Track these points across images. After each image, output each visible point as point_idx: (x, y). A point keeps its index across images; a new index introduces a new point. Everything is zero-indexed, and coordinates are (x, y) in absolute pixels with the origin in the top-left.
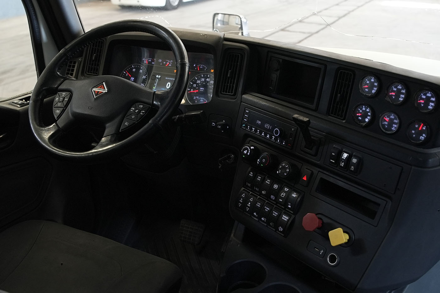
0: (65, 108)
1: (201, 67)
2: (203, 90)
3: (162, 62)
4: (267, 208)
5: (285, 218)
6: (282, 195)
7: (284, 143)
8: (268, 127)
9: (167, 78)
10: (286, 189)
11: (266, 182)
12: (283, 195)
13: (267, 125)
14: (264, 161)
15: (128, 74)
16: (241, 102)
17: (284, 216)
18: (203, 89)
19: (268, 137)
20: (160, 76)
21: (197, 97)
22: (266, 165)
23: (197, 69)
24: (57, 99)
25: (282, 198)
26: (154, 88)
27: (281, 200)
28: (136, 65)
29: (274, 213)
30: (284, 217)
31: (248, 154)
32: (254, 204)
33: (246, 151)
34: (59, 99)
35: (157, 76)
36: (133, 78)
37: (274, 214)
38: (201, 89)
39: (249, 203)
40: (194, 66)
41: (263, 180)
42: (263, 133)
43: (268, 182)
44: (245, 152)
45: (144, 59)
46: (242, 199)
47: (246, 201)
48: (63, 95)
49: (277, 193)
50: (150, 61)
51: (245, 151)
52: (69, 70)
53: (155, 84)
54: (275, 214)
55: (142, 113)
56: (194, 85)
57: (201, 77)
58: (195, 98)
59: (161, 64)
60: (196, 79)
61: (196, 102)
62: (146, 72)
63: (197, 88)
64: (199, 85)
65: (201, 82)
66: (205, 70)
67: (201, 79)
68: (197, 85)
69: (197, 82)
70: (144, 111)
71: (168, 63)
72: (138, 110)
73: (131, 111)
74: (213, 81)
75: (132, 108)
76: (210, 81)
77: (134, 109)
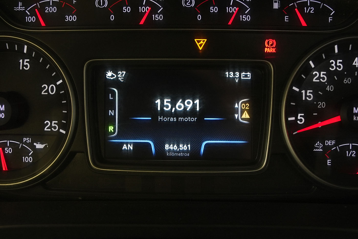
1: (306, 11)
21: (329, 143)
23: (294, 18)
26: (111, 128)
35: (109, 75)
40: (276, 6)
45: (20, 8)
50: (54, 10)
53: (111, 112)
56: (303, 92)
57: (331, 55)
58: (319, 147)
59: (112, 18)
60: (313, 66)
61: (329, 162)
62: (54, 68)
63: (322, 105)
64: (328, 89)
65: (330, 74)
66: (330, 19)
67: (330, 65)
68: (320, 93)
69: (315, 79)
71: (147, 9)
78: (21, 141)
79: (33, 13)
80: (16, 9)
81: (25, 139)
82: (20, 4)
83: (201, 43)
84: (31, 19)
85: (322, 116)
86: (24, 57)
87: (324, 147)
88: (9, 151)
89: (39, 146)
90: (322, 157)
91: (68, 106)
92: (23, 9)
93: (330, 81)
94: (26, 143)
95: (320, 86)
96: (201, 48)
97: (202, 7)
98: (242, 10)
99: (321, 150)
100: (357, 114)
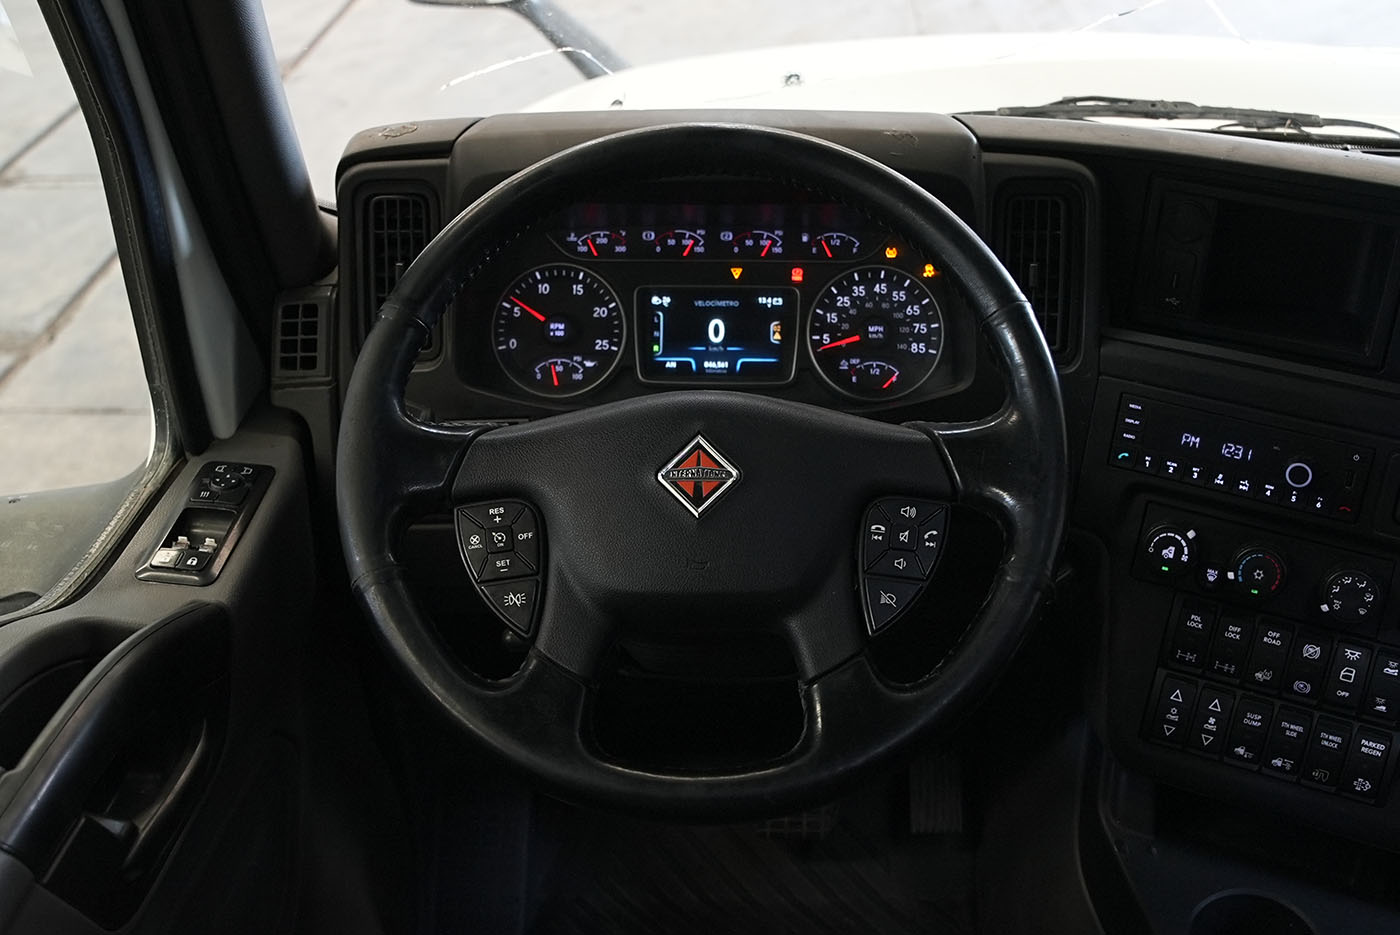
0: (539, 578)
1: (832, 243)
2: (881, 335)
3: (661, 240)
4: (1292, 727)
5: (1374, 749)
6: (1344, 677)
7: (1319, 505)
8: (1238, 455)
9: (700, 303)
10: (1353, 654)
11: (1265, 639)
12: (1347, 674)
13: (1231, 448)
14: (1259, 575)
15: (522, 310)
16: (1100, 374)
17: (1366, 743)
18: (881, 329)
19: (1244, 488)
20: (666, 300)
21: (854, 361)
22: (1273, 587)
23: (821, 250)
24: (475, 539)
25: (1345, 687)
26: (656, 348)
27: (1343, 694)
28: (550, 269)
29: (1327, 740)
30: (1366, 746)
31: (1185, 558)
32: (1230, 722)
33: (1173, 549)
34: (487, 540)
35: (655, 300)
36: (562, 327)
37: (1326, 743)
38: (871, 329)
39: (1212, 720)
40: (805, 239)
41: (1252, 636)
42: (1221, 476)
43: (1273, 638)
44: (1169, 553)
45: (572, 238)
46: (1174, 710)
47: (1193, 715)
48: (498, 519)
49: (1323, 673)
50: (605, 241)
51: (1164, 552)
53: (656, 334)
54: (1330, 741)
55: (928, 540)
56: (828, 315)
57: (853, 283)
58: (844, 365)
59: (658, 249)
60: (835, 292)
61: (854, 379)
62: (607, 292)
63: (845, 326)
64: (851, 312)
65: (853, 300)
66: (855, 250)
67: (853, 291)
68: (844, 316)
69: (839, 304)
70: (935, 533)
71: (690, 242)
72: (907, 533)
73: (876, 537)
74: (902, 293)
75: (873, 527)
76: (889, 293)
77: (883, 528)
78: (572, 360)
79: (585, 243)
80: (569, 239)
81: (575, 358)
82: (573, 235)
83: (737, 273)
84: (583, 249)
85: (847, 334)
86: (578, 282)
87: (849, 365)
88: (560, 369)
89: (589, 364)
90: (848, 374)
91: (620, 326)
92: (575, 239)
93: (853, 305)
94: (576, 362)
95: (844, 309)
96: (736, 277)
97: (739, 240)
98: (774, 243)
99: (846, 368)
100: (872, 333)
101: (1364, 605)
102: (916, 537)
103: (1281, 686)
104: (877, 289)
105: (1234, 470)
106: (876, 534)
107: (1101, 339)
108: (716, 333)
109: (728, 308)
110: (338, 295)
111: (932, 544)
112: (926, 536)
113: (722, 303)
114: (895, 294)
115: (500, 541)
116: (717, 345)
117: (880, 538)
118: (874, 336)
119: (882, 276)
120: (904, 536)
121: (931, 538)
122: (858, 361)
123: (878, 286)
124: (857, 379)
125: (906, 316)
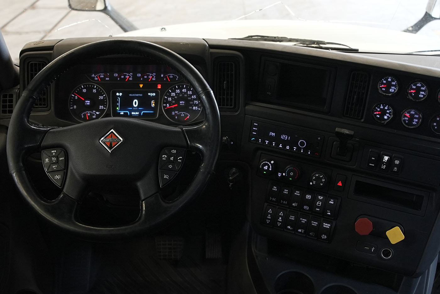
0: (65, 171)
1: (170, 77)
2: (184, 104)
3: (119, 76)
4: (303, 220)
5: (327, 226)
6: (318, 204)
7: (309, 153)
8: (286, 138)
9: (131, 95)
10: (321, 198)
11: (295, 193)
12: (319, 203)
13: (284, 136)
14: (292, 174)
15: (78, 97)
16: (245, 115)
17: (325, 224)
18: (184, 102)
19: (288, 148)
20: (121, 94)
21: (176, 112)
22: (296, 178)
23: (167, 78)
24: (47, 160)
25: (318, 207)
26: (117, 108)
27: (318, 209)
28: (86, 85)
29: (314, 223)
30: (325, 225)
31: (270, 169)
32: (285, 218)
33: (267, 166)
34: (50, 160)
35: (118, 94)
36: (89, 102)
37: (313, 224)
38: (181, 102)
39: (280, 218)
40: (162, 76)
41: (291, 192)
42: (281, 145)
43: (298, 193)
44: (266, 168)
45: (93, 76)
46: (269, 215)
47: (275, 217)
48: (54, 154)
49: (312, 204)
50: (103, 76)
51: (264, 167)
52: (4, 106)
53: (118, 104)
54: (315, 224)
56: (169, 98)
57: (176, 89)
58: (173, 113)
59: (119, 79)
60: (170, 91)
61: (176, 117)
62: (103, 92)
63: (174, 102)
64: (175, 97)
65: (176, 94)
66: (177, 79)
67: (176, 91)
68: (173, 99)
69: (172, 95)
70: (181, 157)
71: (128, 77)
72: (173, 158)
73: (164, 159)
74: (191, 92)
75: (163, 156)
76: (187, 92)
77: (166, 156)
79: (97, 77)
80: (92, 76)
81: (93, 111)
82: (93, 75)
83: (141, 86)
84: (97, 79)
85: (174, 104)
86: (94, 89)
87: (175, 113)
88: (89, 114)
89: (97, 113)
90: (174, 116)
91: (106, 102)
92: (94, 76)
93: (176, 95)
94: (94, 112)
95: (173, 97)
96: (141, 87)
97: (142, 76)
98: (153, 77)
99: (174, 114)
100: (181, 103)
101: (322, 182)
102: (176, 159)
103: (300, 207)
104: (183, 91)
105: (285, 143)
106: (164, 158)
107: (246, 104)
108: (135, 104)
109: (139, 96)
110: (19, 91)
111: (180, 161)
112: (178, 159)
113: (137, 95)
114: (188, 92)
115: (54, 160)
116: (136, 107)
117: (165, 159)
118: (182, 104)
119: (185, 87)
120: (172, 159)
121: (180, 159)
122: (178, 112)
123: (183, 90)
124: (177, 117)
125: (192, 98)
